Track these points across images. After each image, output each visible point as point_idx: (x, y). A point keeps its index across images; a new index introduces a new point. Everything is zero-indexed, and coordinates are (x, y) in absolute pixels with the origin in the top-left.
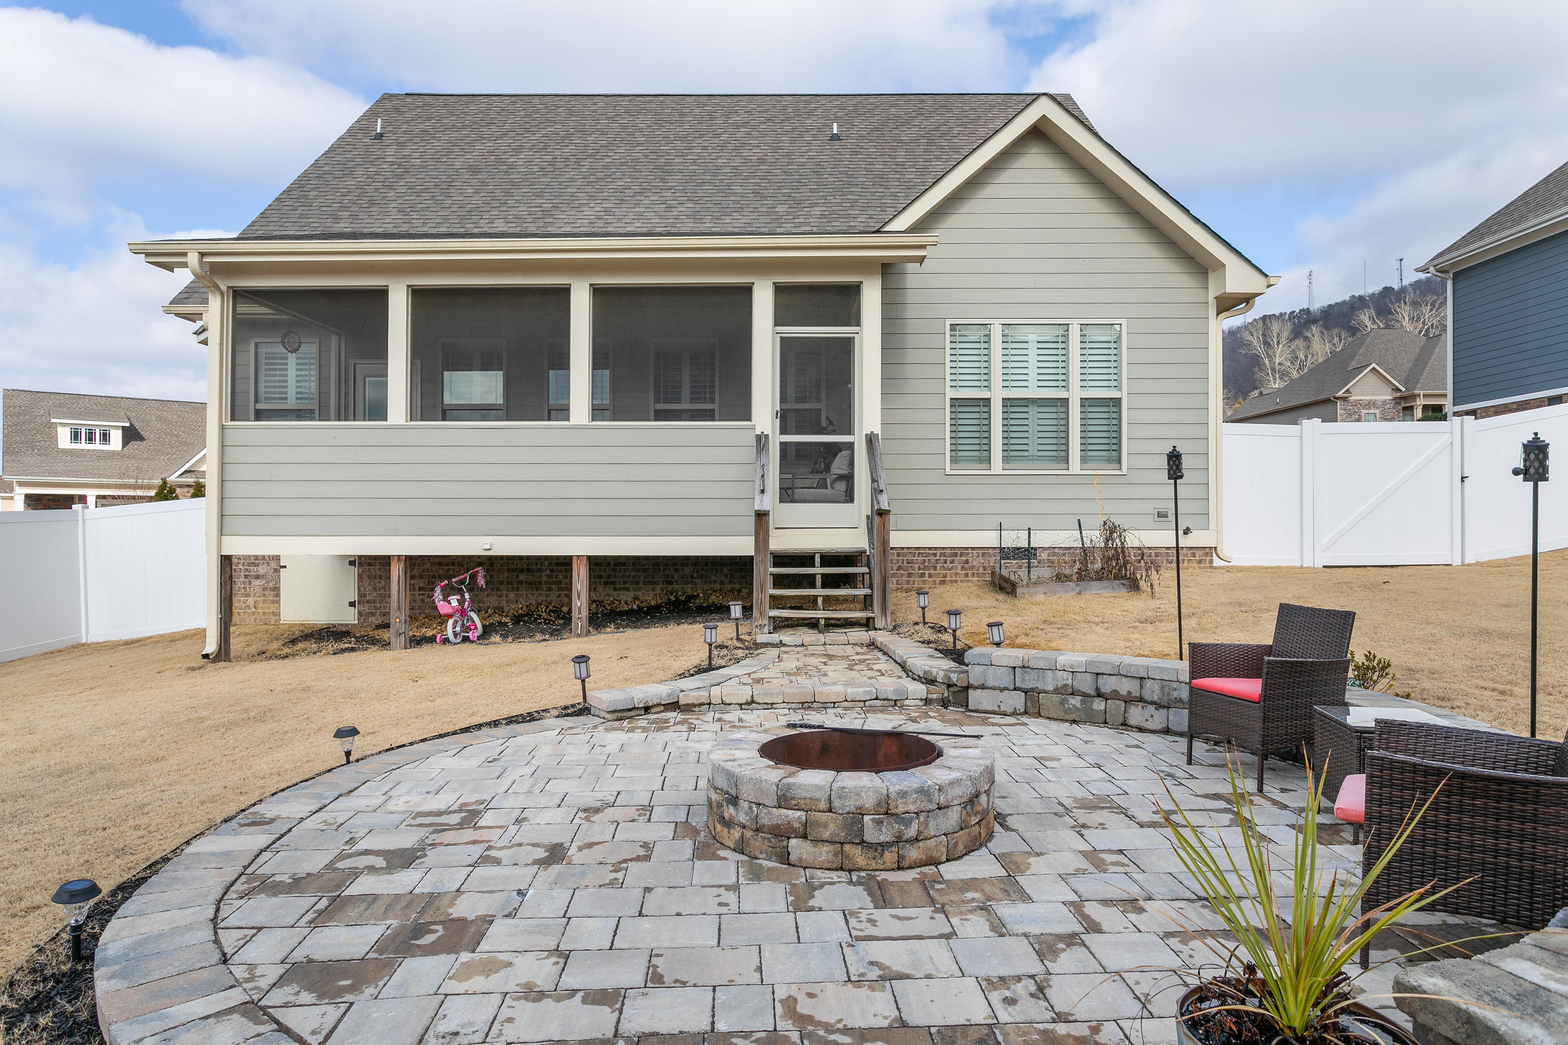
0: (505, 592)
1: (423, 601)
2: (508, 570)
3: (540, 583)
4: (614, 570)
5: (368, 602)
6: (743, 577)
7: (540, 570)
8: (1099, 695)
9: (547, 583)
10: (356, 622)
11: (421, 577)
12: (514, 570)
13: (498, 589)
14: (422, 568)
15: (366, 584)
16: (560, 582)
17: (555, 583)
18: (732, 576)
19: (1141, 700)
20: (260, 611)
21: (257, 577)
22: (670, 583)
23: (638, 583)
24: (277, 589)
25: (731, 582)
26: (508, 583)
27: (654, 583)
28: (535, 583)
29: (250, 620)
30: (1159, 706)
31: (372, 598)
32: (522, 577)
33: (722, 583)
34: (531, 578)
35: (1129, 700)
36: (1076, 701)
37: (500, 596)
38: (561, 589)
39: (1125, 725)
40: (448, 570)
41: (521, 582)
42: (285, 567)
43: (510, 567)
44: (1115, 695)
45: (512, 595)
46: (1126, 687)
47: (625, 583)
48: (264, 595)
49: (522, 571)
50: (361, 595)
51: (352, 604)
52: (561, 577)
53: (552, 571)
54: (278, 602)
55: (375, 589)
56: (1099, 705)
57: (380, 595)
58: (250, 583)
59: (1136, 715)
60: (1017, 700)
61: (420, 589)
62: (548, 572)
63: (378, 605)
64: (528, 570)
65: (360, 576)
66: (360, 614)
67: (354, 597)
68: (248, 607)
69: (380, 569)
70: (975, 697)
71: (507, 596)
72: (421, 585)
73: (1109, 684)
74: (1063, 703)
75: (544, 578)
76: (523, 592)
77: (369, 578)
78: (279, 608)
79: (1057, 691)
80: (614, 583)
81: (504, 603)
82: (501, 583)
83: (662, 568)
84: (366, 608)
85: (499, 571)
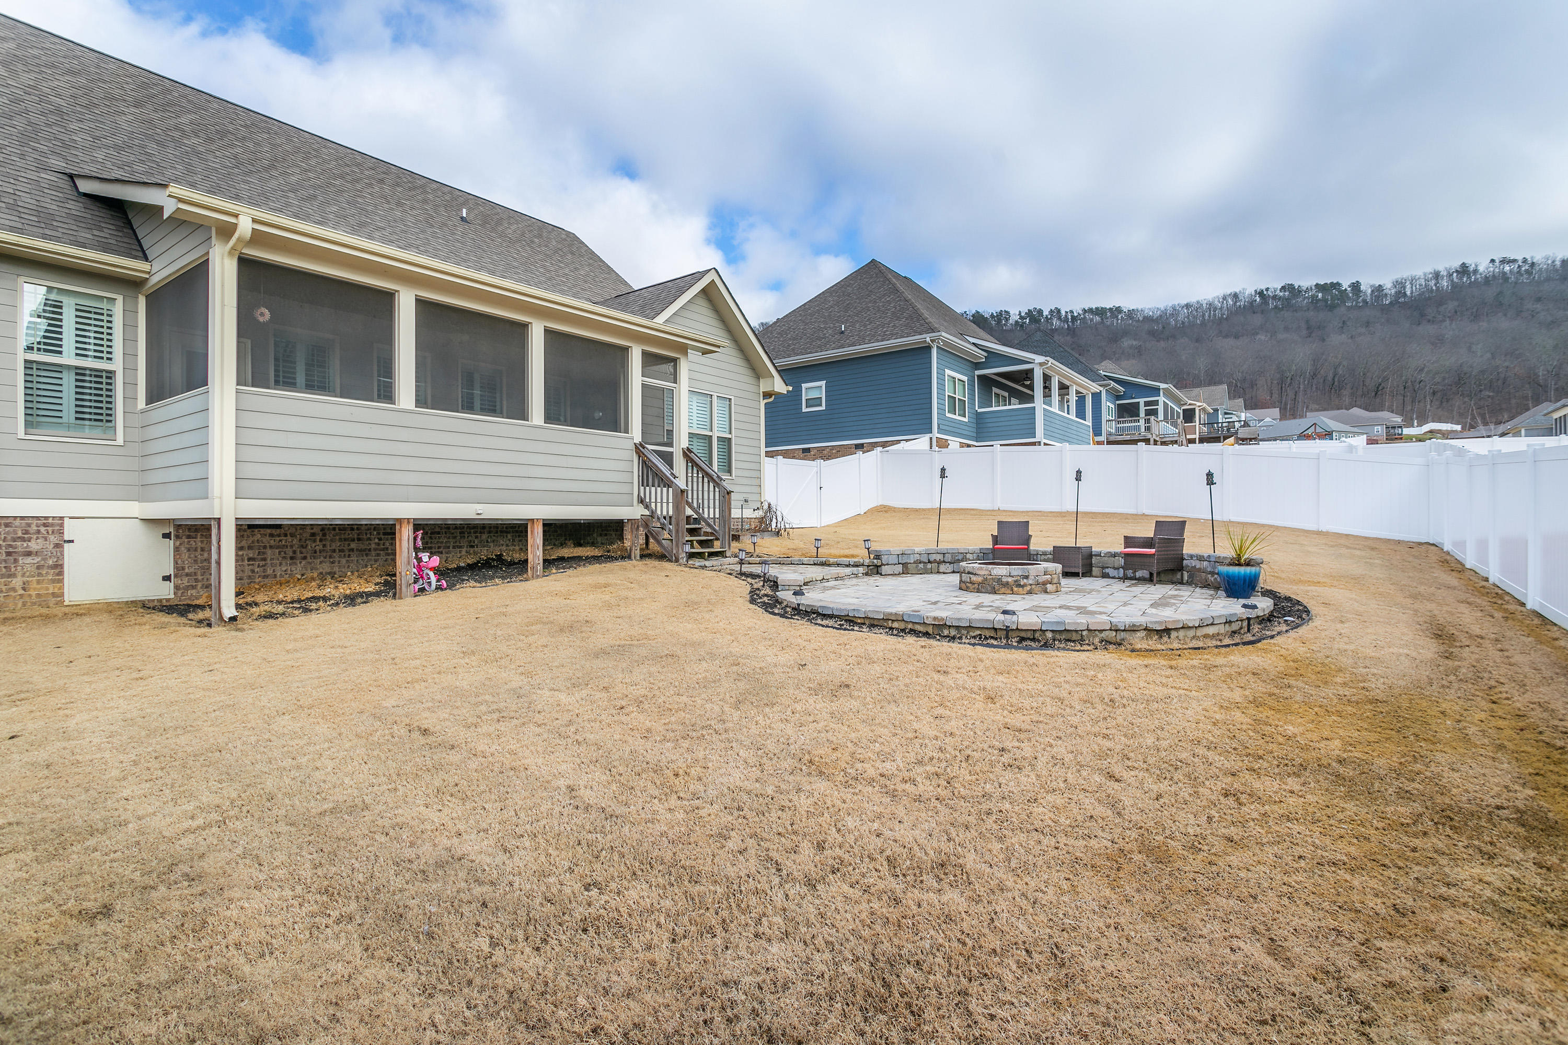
0: (337, 559)
1: (253, 571)
2: (340, 540)
3: (370, 550)
4: (431, 538)
5: (187, 575)
6: (520, 541)
7: (369, 539)
8: (929, 562)
9: (375, 550)
10: (173, 596)
11: (250, 548)
12: (345, 540)
13: (330, 557)
14: (251, 539)
15: (185, 556)
16: (387, 549)
17: (383, 550)
18: (514, 540)
19: (944, 562)
20: (33, 593)
21: (29, 554)
22: (472, 547)
23: (449, 547)
24: (58, 568)
25: (513, 545)
26: (340, 551)
27: (461, 547)
28: (365, 550)
29: (16, 604)
30: (950, 563)
31: (192, 570)
32: (353, 545)
33: (507, 545)
34: (362, 547)
35: (939, 563)
36: (921, 566)
37: (333, 563)
38: (388, 554)
39: (938, 572)
40: (281, 541)
41: (352, 550)
42: (72, 541)
43: (343, 536)
44: (935, 561)
45: (344, 561)
46: (939, 557)
47: (439, 547)
48: (39, 574)
49: (353, 540)
50: (179, 569)
51: (167, 578)
52: (387, 544)
53: (380, 539)
54: (61, 581)
55: (196, 561)
56: (929, 566)
57: (202, 568)
58: (16, 561)
59: (943, 568)
60: (899, 568)
61: (249, 559)
62: (377, 540)
63: (200, 578)
64: (359, 539)
65: (177, 549)
66: (177, 588)
67: (170, 571)
68: (14, 589)
69: (202, 542)
70: (885, 569)
71: (339, 562)
72: (251, 555)
73: (932, 557)
74: (917, 567)
75: (373, 546)
76: (354, 558)
77: (189, 550)
78: (62, 588)
79: (915, 563)
80: (431, 548)
81: (336, 569)
82: (334, 551)
83: (466, 535)
84: (185, 581)
85: (332, 540)
